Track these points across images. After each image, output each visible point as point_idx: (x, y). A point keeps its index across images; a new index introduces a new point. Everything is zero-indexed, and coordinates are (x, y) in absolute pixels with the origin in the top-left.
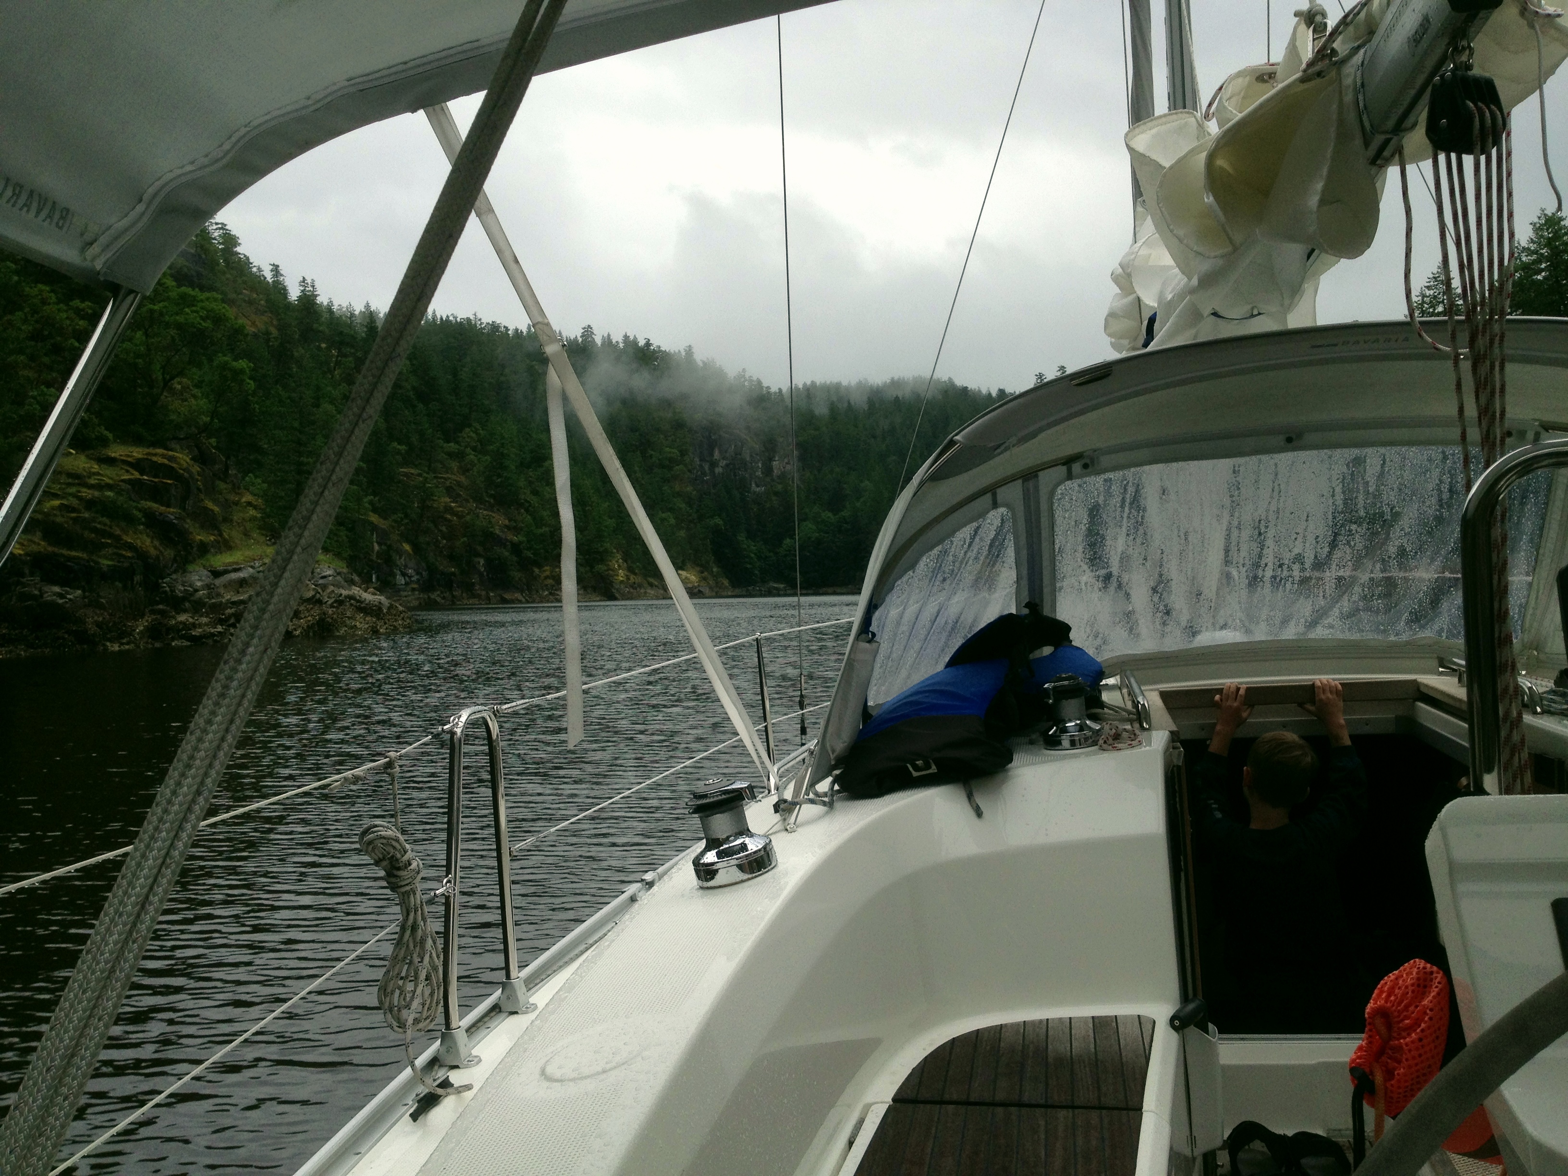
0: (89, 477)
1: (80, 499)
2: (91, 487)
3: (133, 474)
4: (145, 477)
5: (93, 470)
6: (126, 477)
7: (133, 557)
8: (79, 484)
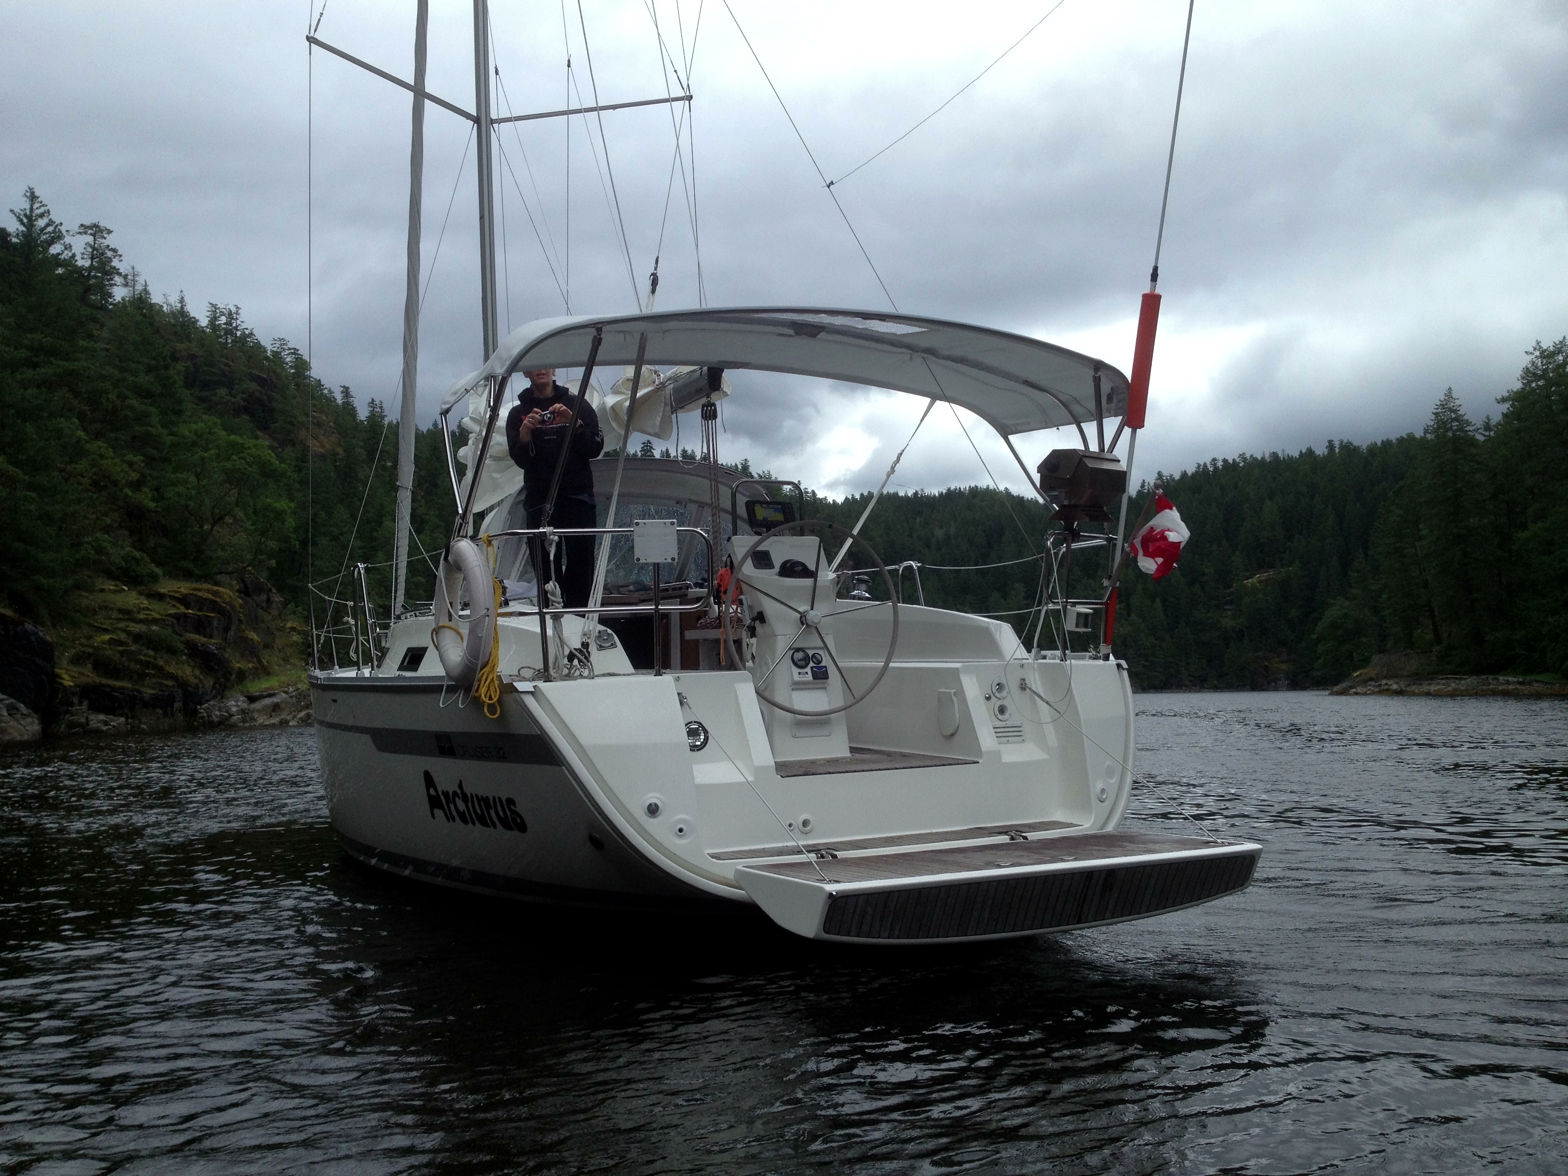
0: (138, 613)
1: (129, 633)
2: (141, 621)
3: (178, 609)
4: (190, 611)
5: (142, 606)
6: (173, 611)
7: (174, 686)
8: (128, 619)
